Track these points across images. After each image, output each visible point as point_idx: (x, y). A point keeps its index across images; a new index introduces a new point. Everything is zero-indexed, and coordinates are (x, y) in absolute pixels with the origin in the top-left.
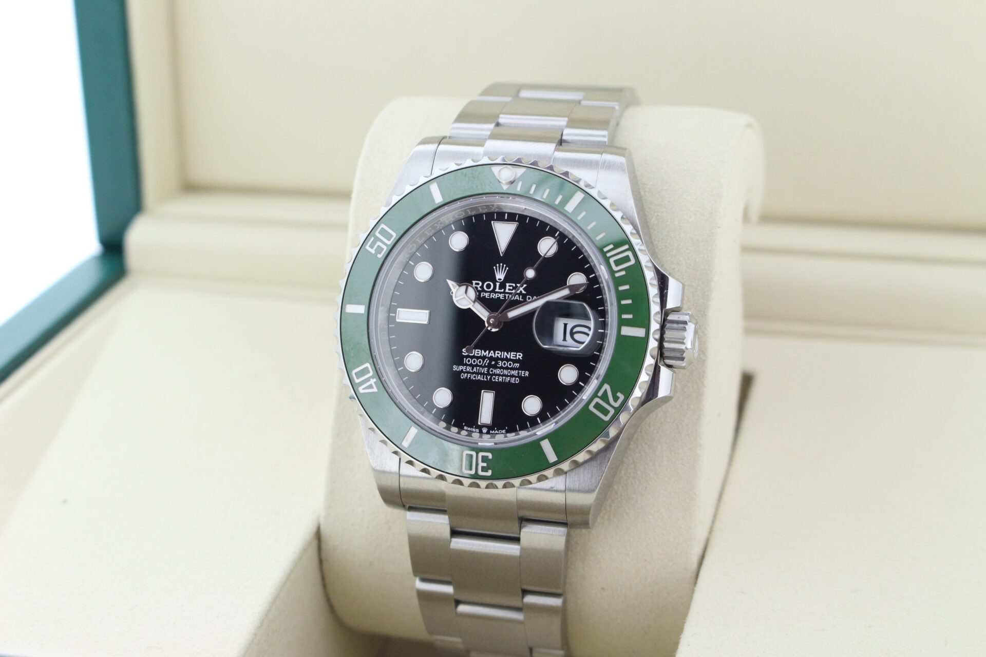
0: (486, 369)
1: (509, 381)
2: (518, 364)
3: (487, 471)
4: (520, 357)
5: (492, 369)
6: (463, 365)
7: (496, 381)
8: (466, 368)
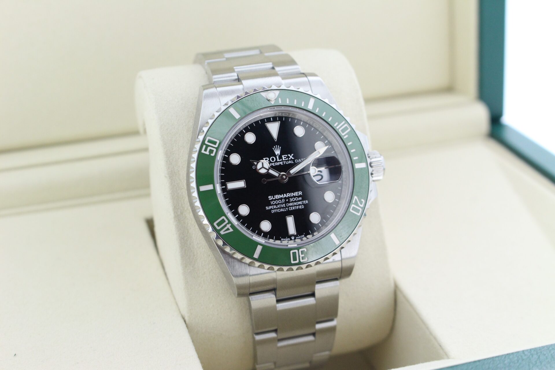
0: (284, 205)
1: (299, 208)
2: (301, 198)
3: (305, 259)
4: (301, 194)
5: (287, 204)
6: (271, 205)
7: (292, 209)
8: (273, 207)
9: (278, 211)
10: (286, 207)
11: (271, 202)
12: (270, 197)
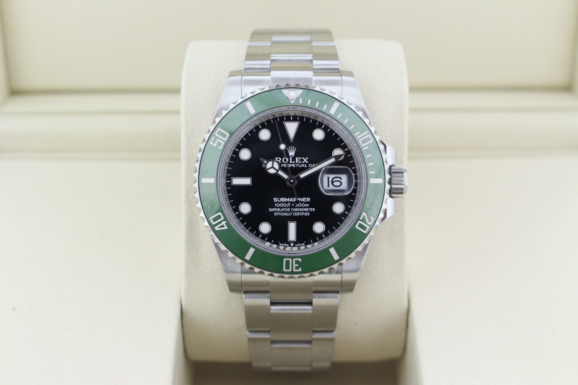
0: (289, 209)
1: (304, 215)
2: (308, 205)
3: (299, 269)
4: (309, 200)
5: (292, 208)
6: (275, 208)
7: (296, 215)
8: (277, 209)
9: (281, 214)
10: (291, 212)
11: (276, 204)
12: (275, 199)
